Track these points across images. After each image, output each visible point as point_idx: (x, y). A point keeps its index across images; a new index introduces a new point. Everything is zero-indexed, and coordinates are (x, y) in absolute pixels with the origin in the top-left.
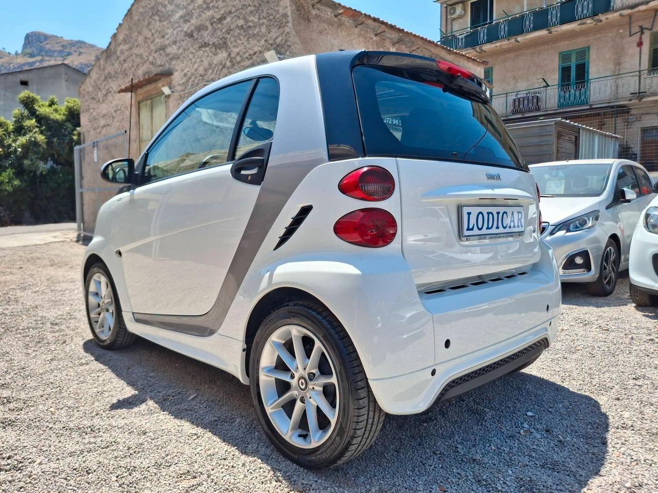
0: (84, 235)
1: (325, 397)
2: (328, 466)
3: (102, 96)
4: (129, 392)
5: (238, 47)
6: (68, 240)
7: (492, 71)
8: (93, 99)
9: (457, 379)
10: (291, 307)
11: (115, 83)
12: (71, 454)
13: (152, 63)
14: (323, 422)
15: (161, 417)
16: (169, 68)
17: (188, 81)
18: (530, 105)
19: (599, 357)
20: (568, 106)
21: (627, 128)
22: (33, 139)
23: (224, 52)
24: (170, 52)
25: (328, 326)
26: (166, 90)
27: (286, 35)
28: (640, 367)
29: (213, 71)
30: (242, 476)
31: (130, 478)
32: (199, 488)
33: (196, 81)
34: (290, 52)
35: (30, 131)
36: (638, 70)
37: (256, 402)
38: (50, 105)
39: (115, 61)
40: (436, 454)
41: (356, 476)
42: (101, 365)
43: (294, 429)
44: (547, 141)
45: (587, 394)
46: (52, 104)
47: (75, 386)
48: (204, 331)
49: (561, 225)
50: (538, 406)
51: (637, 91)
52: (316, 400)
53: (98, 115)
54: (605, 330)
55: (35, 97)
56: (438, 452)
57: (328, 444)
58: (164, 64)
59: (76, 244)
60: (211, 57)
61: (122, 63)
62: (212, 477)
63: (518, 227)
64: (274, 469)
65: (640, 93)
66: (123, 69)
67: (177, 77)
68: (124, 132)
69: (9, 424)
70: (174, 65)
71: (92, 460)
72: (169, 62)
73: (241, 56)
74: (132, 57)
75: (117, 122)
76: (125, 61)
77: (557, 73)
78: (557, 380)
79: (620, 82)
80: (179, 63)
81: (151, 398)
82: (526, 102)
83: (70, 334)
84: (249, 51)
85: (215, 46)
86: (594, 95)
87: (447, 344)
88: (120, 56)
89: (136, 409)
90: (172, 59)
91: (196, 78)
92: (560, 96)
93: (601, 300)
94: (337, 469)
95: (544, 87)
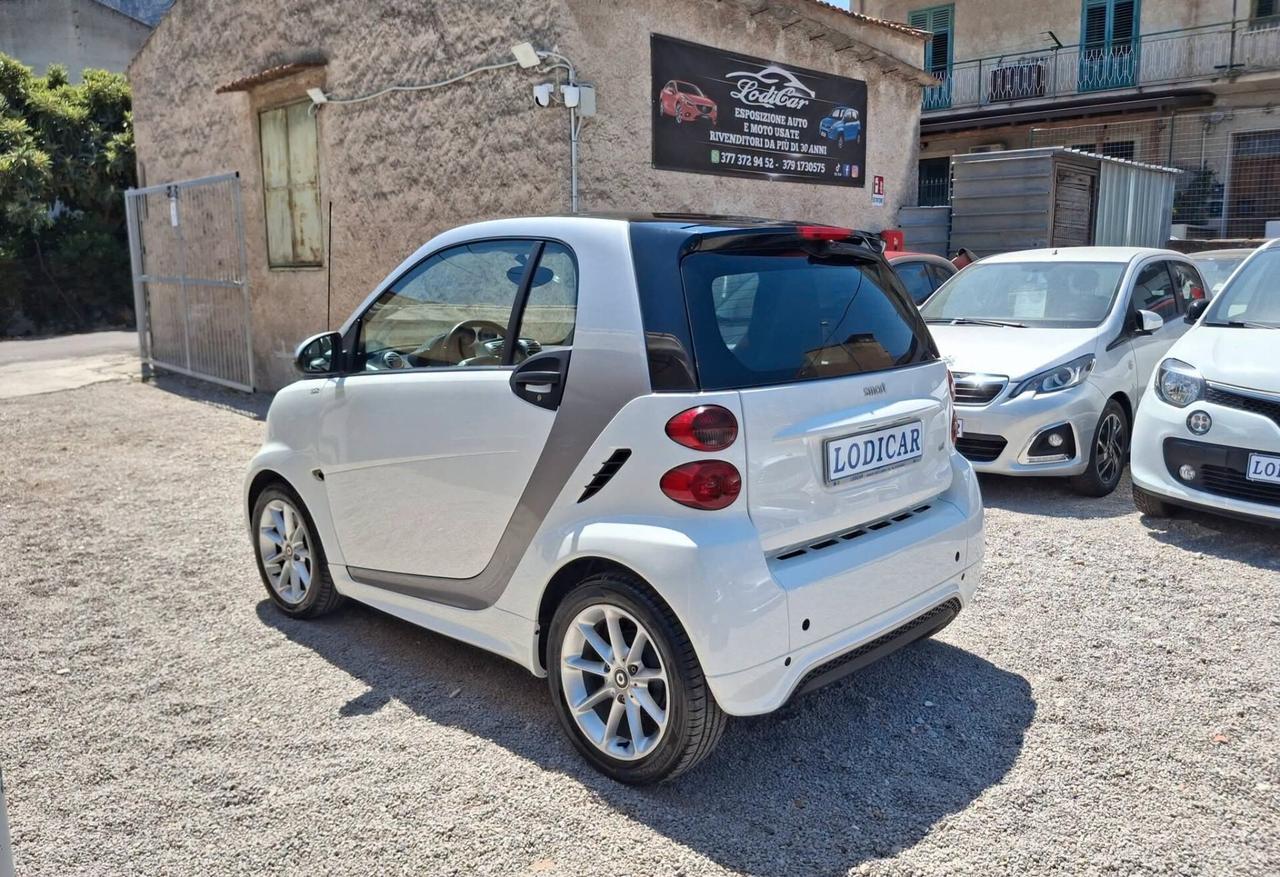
0: (155, 367)
1: (652, 695)
2: (655, 782)
3: (180, 91)
4: (358, 689)
5: (459, 25)
6: (124, 377)
7: (953, 11)
8: (161, 95)
9: (820, 667)
10: (604, 581)
11: (207, 68)
12: (313, 781)
13: (283, 36)
14: (649, 727)
15: (417, 724)
16: (320, 50)
17: (359, 80)
18: (1025, 85)
19: (1053, 611)
20: (1095, 89)
21: (1208, 134)
22: (25, 161)
23: (431, 31)
24: (320, 19)
25: (655, 609)
26: (316, 95)
27: (551, 14)
28: (1110, 627)
29: (410, 65)
30: (548, 798)
31: (404, 807)
32: (496, 815)
33: (376, 82)
34: (559, 47)
35: (17, 144)
36: (1230, 20)
37: (558, 702)
38: (52, 86)
39: (204, 22)
40: (796, 762)
41: (692, 793)
42: (301, 647)
43: (610, 736)
44: (1037, 189)
45: (1017, 672)
46: (56, 82)
47: (274, 683)
48: (476, 604)
49: (1027, 382)
50: (943, 691)
51: (1227, 62)
52: (638, 699)
53: (172, 128)
54: (1079, 564)
55: (21, 66)
56: (798, 759)
57: (656, 755)
58: (310, 41)
59: (144, 386)
60: (405, 37)
61: (220, 28)
62: (509, 801)
63: (912, 450)
64: (589, 788)
65: (1232, 66)
66: (222, 41)
67: (336, 70)
68: (234, 176)
69: (204, 744)
70: (331, 44)
71: (345, 787)
72: (319, 37)
73: (465, 44)
74: (240, 19)
75: (214, 145)
76: (225, 24)
77: (1080, 19)
78: (980, 651)
79: (1197, 43)
80: (341, 42)
81: (397, 697)
82: (1017, 79)
83: (225, 593)
84: (480, 34)
85: (414, 17)
86: (1147, 67)
87: (806, 625)
88: (213, 13)
89: (376, 715)
90: (326, 32)
91: (376, 75)
92: (1081, 67)
93: (1092, 504)
94: (667, 785)
95: (1052, 49)
